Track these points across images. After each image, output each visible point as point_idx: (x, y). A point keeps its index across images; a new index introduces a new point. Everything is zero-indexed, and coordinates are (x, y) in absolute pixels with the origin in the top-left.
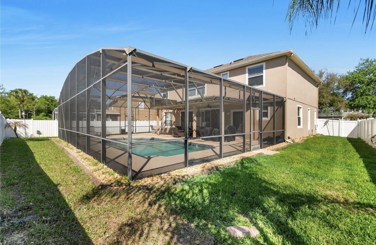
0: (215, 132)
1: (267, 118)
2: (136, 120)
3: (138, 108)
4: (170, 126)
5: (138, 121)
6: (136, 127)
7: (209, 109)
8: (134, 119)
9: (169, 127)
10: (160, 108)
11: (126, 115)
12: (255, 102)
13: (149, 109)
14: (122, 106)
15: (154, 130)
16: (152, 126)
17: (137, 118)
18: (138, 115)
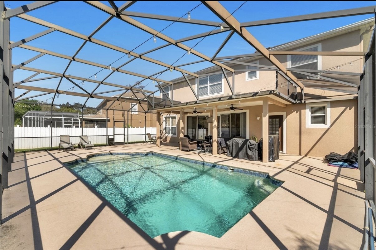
0: (252, 146)
1: (324, 125)
2: (128, 127)
3: (131, 111)
4: (172, 135)
5: (130, 127)
6: (128, 135)
7: (232, 111)
8: (126, 126)
9: (170, 135)
10: (161, 111)
11: (115, 120)
12: (305, 102)
13: (146, 113)
14: (109, 108)
15: (152, 139)
16: (149, 135)
17: (129, 124)
18: (131, 121)
